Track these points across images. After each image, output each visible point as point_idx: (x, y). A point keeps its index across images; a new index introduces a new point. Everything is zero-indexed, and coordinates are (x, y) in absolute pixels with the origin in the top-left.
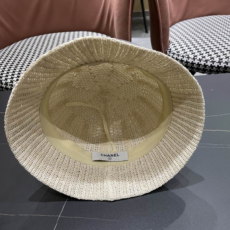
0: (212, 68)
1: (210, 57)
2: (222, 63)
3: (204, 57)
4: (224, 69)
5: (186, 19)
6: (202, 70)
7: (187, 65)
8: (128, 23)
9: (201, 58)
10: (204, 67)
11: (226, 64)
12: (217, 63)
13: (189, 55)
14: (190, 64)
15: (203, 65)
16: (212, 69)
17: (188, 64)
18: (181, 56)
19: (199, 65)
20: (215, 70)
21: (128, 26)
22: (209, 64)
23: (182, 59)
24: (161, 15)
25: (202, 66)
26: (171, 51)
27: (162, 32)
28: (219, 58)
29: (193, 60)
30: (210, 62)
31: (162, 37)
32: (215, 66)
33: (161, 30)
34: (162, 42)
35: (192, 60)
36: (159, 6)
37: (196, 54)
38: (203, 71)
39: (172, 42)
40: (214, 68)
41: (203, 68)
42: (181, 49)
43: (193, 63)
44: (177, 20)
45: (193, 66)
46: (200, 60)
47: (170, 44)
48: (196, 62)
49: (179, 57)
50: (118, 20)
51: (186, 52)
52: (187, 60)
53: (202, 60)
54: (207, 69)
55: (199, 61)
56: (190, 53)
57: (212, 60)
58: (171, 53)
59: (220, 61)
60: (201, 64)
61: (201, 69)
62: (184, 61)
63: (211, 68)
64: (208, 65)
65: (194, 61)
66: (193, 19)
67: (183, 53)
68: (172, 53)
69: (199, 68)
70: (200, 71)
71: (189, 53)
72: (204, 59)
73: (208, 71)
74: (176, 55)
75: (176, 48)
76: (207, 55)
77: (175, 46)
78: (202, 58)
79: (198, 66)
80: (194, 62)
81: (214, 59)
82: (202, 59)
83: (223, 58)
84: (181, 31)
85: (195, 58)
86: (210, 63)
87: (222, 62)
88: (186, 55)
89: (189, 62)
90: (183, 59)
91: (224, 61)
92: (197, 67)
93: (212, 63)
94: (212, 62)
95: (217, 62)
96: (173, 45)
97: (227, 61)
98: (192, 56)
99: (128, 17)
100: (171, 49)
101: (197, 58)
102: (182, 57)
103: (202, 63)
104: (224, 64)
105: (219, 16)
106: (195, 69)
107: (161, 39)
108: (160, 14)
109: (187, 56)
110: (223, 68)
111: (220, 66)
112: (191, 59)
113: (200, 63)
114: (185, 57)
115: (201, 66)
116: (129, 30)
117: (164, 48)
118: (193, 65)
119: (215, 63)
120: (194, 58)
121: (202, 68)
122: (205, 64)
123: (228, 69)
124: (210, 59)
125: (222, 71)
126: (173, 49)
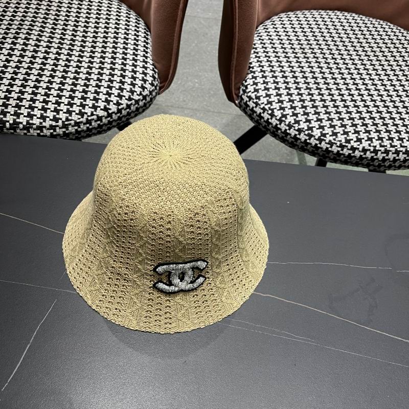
0: (307, 146)
1: (308, 126)
2: (323, 143)
3: (297, 122)
4: (325, 153)
6: (289, 143)
7: (268, 127)
8: (175, 22)
9: (293, 122)
11: (329, 146)
12: (315, 139)
13: (275, 110)
14: (272, 127)
15: (292, 136)
18: (260, 108)
19: (286, 133)
20: (311, 150)
21: (175, 28)
22: (303, 137)
23: (260, 113)
26: (247, 91)
28: (321, 132)
29: (278, 123)
31: (234, 62)
32: (311, 144)
33: (236, 51)
34: (234, 72)
35: (276, 121)
37: (287, 111)
40: (309, 146)
41: (292, 141)
42: (264, 93)
43: (277, 128)
45: (276, 133)
46: (290, 126)
47: (248, 74)
48: (283, 127)
49: (258, 108)
51: (270, 103)
52: (268, 119)
53: (293, 128)
54: (298, 144)
55: (287, 128)
56: (278, 106)
57: (310, 132)
58: (246, 94)
59: (322, 138)
60: (290, 135)
61: (288, 141)
62: (263, 118)
63: (304, 145)
64: (300, 139)
65: (280, 124)
67: (266, 103)
68: (247, 96)
69: (285, 138)
70: (286, 143)
71: (276, 106)
72: (297, 125)
73: (298, 148)
74: (253, 102)
75: (257, 88)
76: (304, 118)
78: (295, 123)
79: (284, 135)
80: (279, 126)
81: (312, 131)
82: (294, 125)
83: (328, 134)
85: (284, 119)
86: (305, 136)
87: (325, 140)
88: (270, 108)
89: (271, 124)
90: (262, 115)
91: (329, 138)
93: (307, 138)
94: (309, 135)
95: (317, 137)
97: (333, 141)
98: (278, 114)
100: (249, 86)
101: (286, 120)
102: (262, 111)
103: (293, 132)
104: (326, 145)
106: (279, 138)
107: (233, 66)
108: (237, 22)
109: (270, 112)
110: (322, 151)
111: (319, 145)
112: (276, 119)
113: (288, 131)
114: (266, 111)
115: (289, 137)
116: (175, 35)
117: (235, 81)
118: (277, 131)
119: (312, 139)
120: (280, 118)
121: (290, 141)
122: (296, 135)
123: (331, 154)
124: (306, 128)
125: (321, 154)
126: (251, 88)
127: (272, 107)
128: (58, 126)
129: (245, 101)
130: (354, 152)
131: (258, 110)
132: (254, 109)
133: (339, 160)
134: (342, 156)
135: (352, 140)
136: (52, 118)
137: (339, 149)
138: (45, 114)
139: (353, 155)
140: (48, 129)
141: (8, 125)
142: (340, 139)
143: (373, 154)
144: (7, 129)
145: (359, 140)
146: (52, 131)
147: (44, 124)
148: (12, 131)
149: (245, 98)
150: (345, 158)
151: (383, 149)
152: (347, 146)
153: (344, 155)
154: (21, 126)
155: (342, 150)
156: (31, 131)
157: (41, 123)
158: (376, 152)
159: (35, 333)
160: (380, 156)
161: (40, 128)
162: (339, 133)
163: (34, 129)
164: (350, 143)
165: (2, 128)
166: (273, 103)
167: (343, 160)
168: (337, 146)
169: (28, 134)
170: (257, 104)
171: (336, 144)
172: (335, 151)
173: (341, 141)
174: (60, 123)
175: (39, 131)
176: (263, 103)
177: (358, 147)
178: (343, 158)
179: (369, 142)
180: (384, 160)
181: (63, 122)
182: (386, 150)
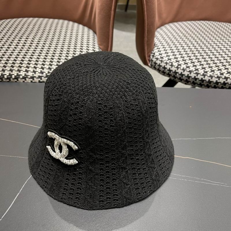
0: (196, 80)
1: (195, 69)
2: (206, 77)
3: (189, 67)
4: (208, 83)
5: (177, 21)
6: (184, 81)
8: (110, 18)
9: (185, 67)
10: (187, 78)
11: (210, 78)
12: (201, 75)
13: (173, 63)
14: (173, 72)
16: (195, 82)
17: (170, 72)
18: (164, 63)
19: (182, 75)
20: (199, 83)
22: (193, 75)
23: (164, 66)
24: (147, 14)
25: (186, 77)
26: (155, 55)
27: (146, 33)
28: (204, 71)
29: (176, 69)
30: (194, 73)
31: (146, 39)
32: (198, 79)
33: (146, 31)
34: (146, 45)
36: (146, 4)
37: (181, 63)
38: (186, 82)
39: (157, 45)
42: (165, 55)
43: (176, 73)
44: (168, 21)
47: (154, 48)
48: (180, 71)
50: (100, 13)
51: (170, 59)
52: (170, 68)
53: (186, 70)
54: (190, 80)
55: (182, 71)
56: (175, 60)
57: (197, 71)
58: (154, 57)
59: (205, 74)
60: (185, 75)
63: (194, 80)
64: (191, 77)
65: (178, 69)
66: (184, 23)
67: (167, 59)
68: (155, 58)
70: (183, 81)
71: (173, 60)
72: (188, 69)
73: (191, 83)
74: (160, 61)
75: (161, 53)
76: (191, 65)
77: (160, 50)
78: (187, 68)
79: (180, 76)
80: (177, 71)
81: (198, 71)
83: (208, 71)
84: (169, 34)
85: (179, 66)
87: (207, 75)
88: (170, 62)
90: (166, 67)
91: (209, 74)
92: (180, 78)
93: (196, 75)
94: (196, 73)
95: (202, 74)
96: (157, 48)
97: (212, 75)
98: (176, 64)
99: (111, 12)
100: (155, 53)
101: (181, 67)
102: (165, 64)
103: (186, 73)
104: (208, 78)
105: (212, 22)
106: (178, 79)
107: (145, 41)
109: (170, 64)
110: (206, 82)
111: (204, 79)
112: (175, 67)
113: (183, 73)
114: (168, 64)
115: (184, 76)
117: (147, 51)
118: (176, 75)
119: (199, 75)
120: (177, 66)
121: (185, 79)
122: (188, 75)
123: (212, 83)
124: (194, 70)
125: (206, 85)
126: (157, 54)
127: (171, 62)
128: (43, 76)
129: (154, 61)
130: (227, 80)
131: (163, 64)
132: (161, 64)
133: (218, 87)
134: (220, 84)
135: (224, 73)
136: (39, 72)
137: (217, 79)
138: (35, 70)
139: (226, 82)
140: (37, 78)
141: (13, 77)
142: (216, 73)
144: (13, 79)
146: (39, 79)
148: (16, 80)
149: (154, 60)
150: (222, 85)
152: (222, 77)
153: (220, 83)
154: (21, 77)
155: (219, 80)
159: (24, 186)
161: (33, 78)
162: (215, 70)
163: (29, 78)
164: (223, 75)
166: (172, 59)
167: (220, 87)
168: (216, 78)
169: (25, 81)
170: (162, 61)
171: (214, 76)
172: (215, 81)
173: (217, 74)
174: (44, 75)
175: (32, 80)
176: (166, 60)
177: (229, 77)
178: (220, 85)
181: (46, 74)
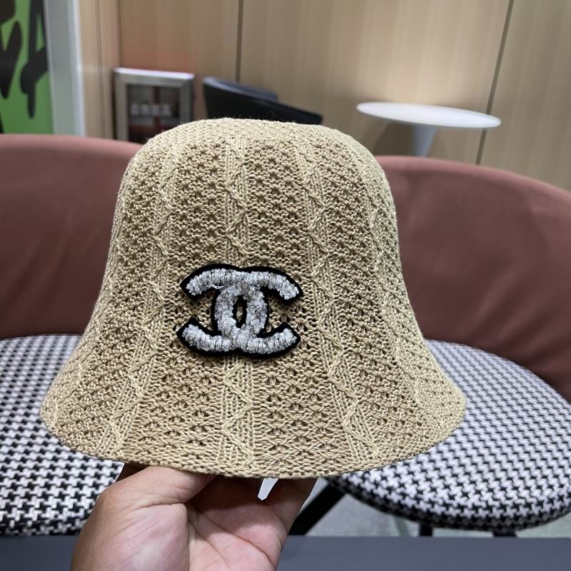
7: (347, 488)
15: (382, 497)
35: (358, 479)
40: (405, 509)
41: (382, 504)
45: (360, 494)
46: (376, 484)
61: (377, 504)
69: (373, 500)
82: (381, 482)
86: (397, 496)
89: (352, 483)
143: (487, 512)
145: (465, 495)
147: (60, 517)
151: (497, 504)
156: (42, 528)
157: (56, 516)
158: (489, 508)
160: (497, 513)
165: (3, 529)
179: (478, 496)
180: (503, 518)
182: (501, 504)
